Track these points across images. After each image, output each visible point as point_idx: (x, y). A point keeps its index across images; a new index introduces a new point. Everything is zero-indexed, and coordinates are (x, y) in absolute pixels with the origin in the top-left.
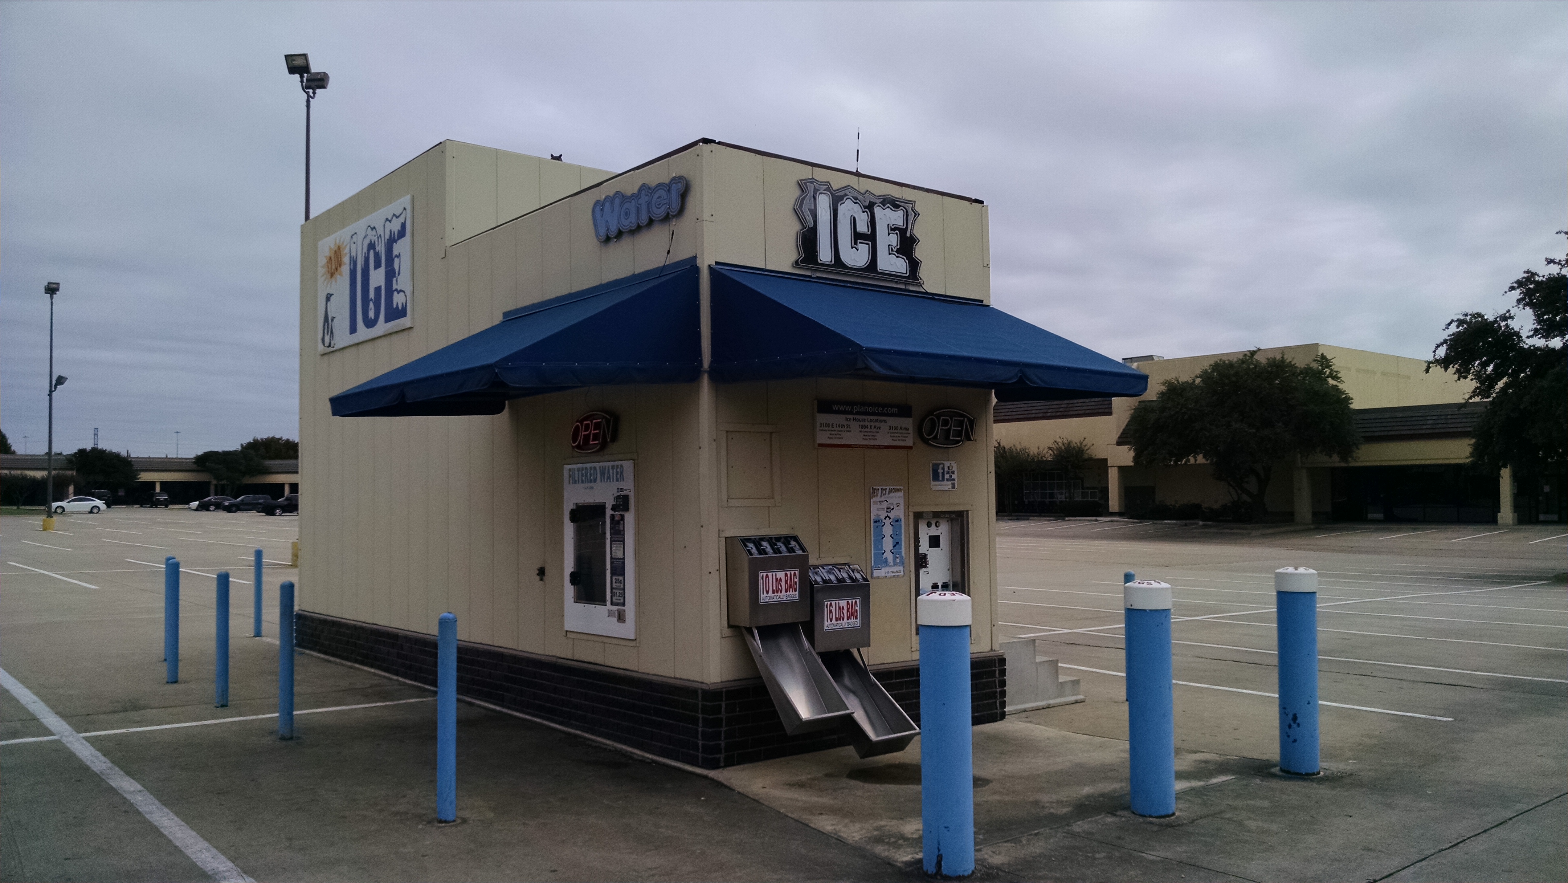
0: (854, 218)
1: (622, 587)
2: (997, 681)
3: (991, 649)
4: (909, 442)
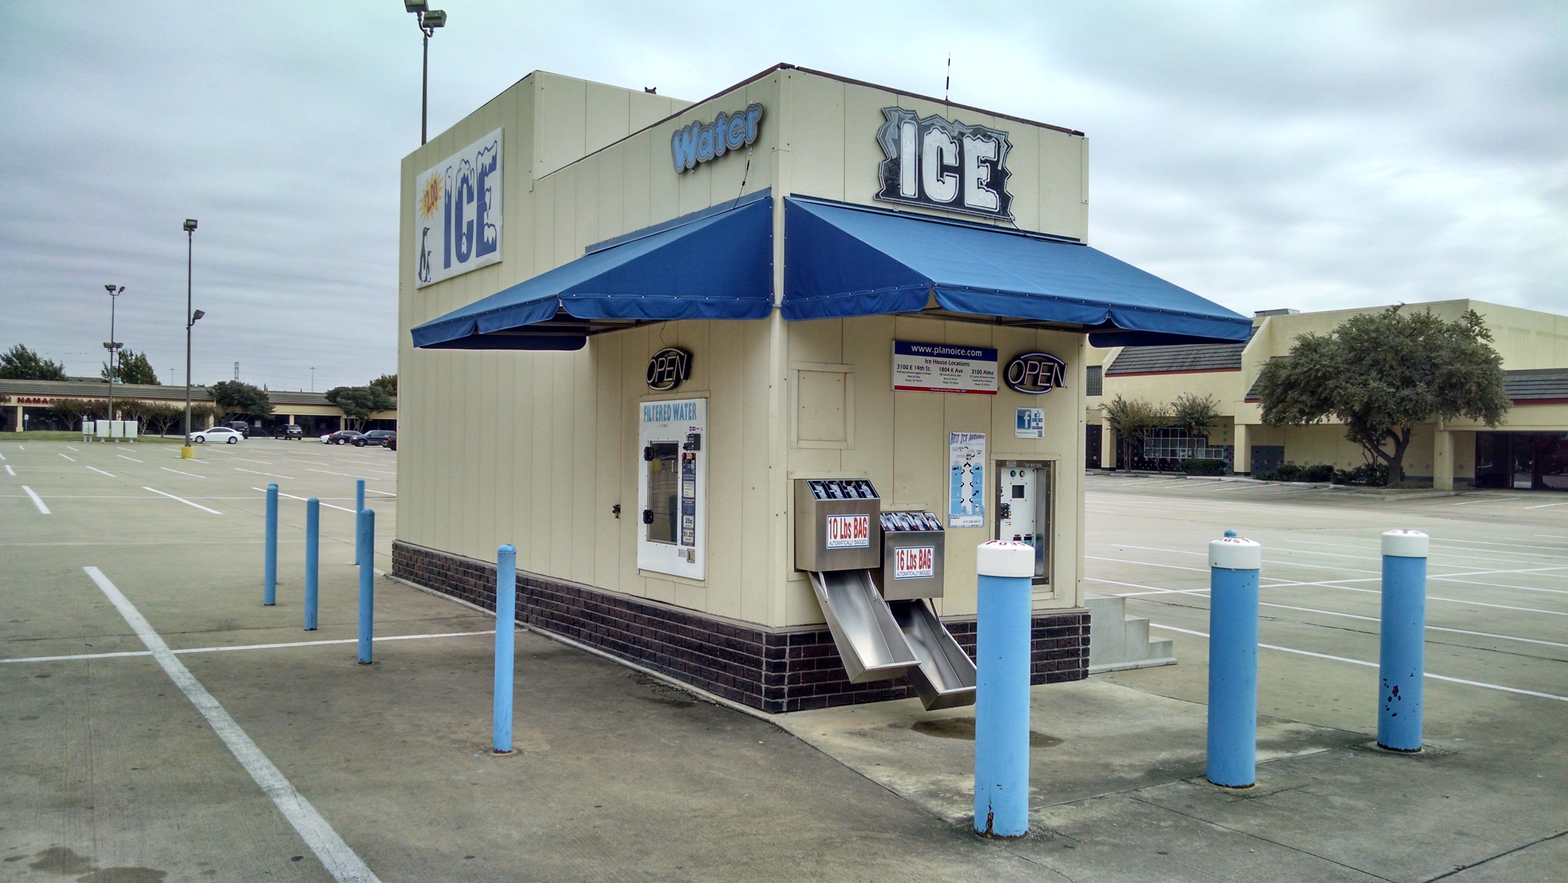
0: (941, 149)
1: (692, 526)
2: (1080, 640)
3: (1076, 606)
4: (993, 387)
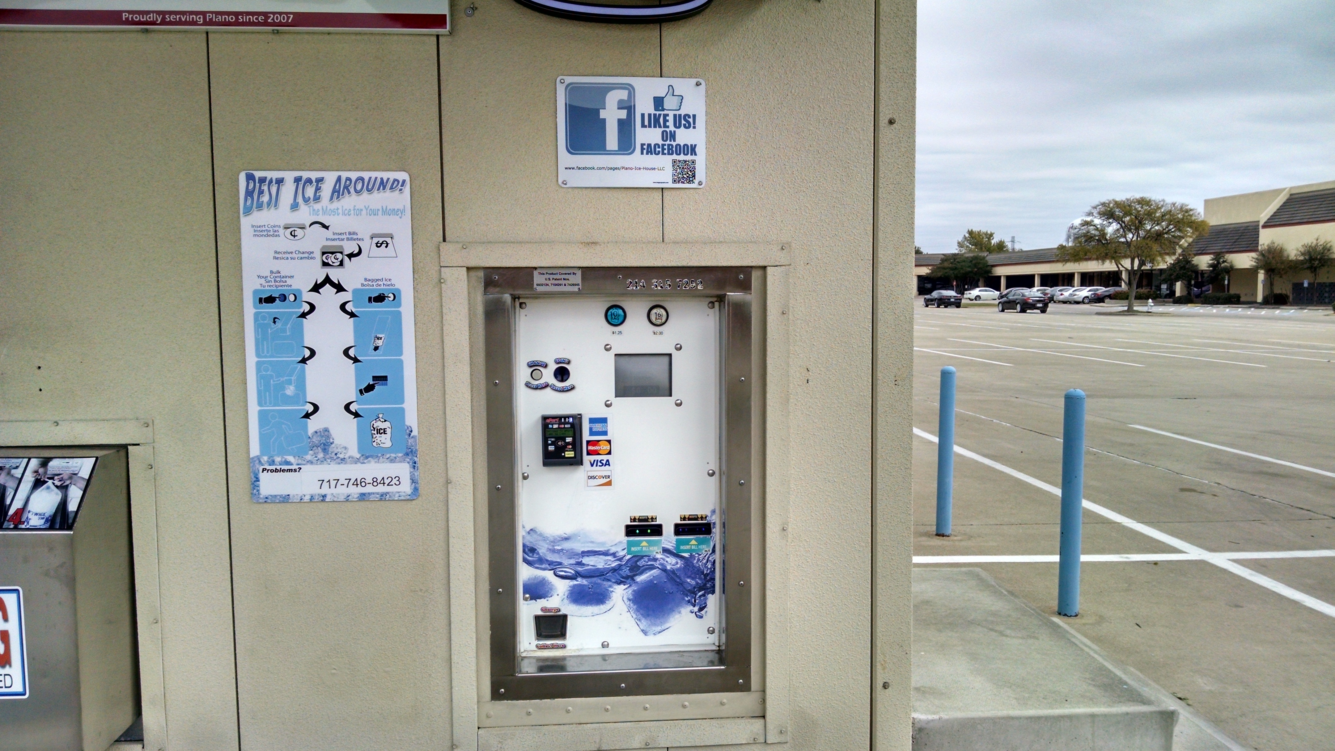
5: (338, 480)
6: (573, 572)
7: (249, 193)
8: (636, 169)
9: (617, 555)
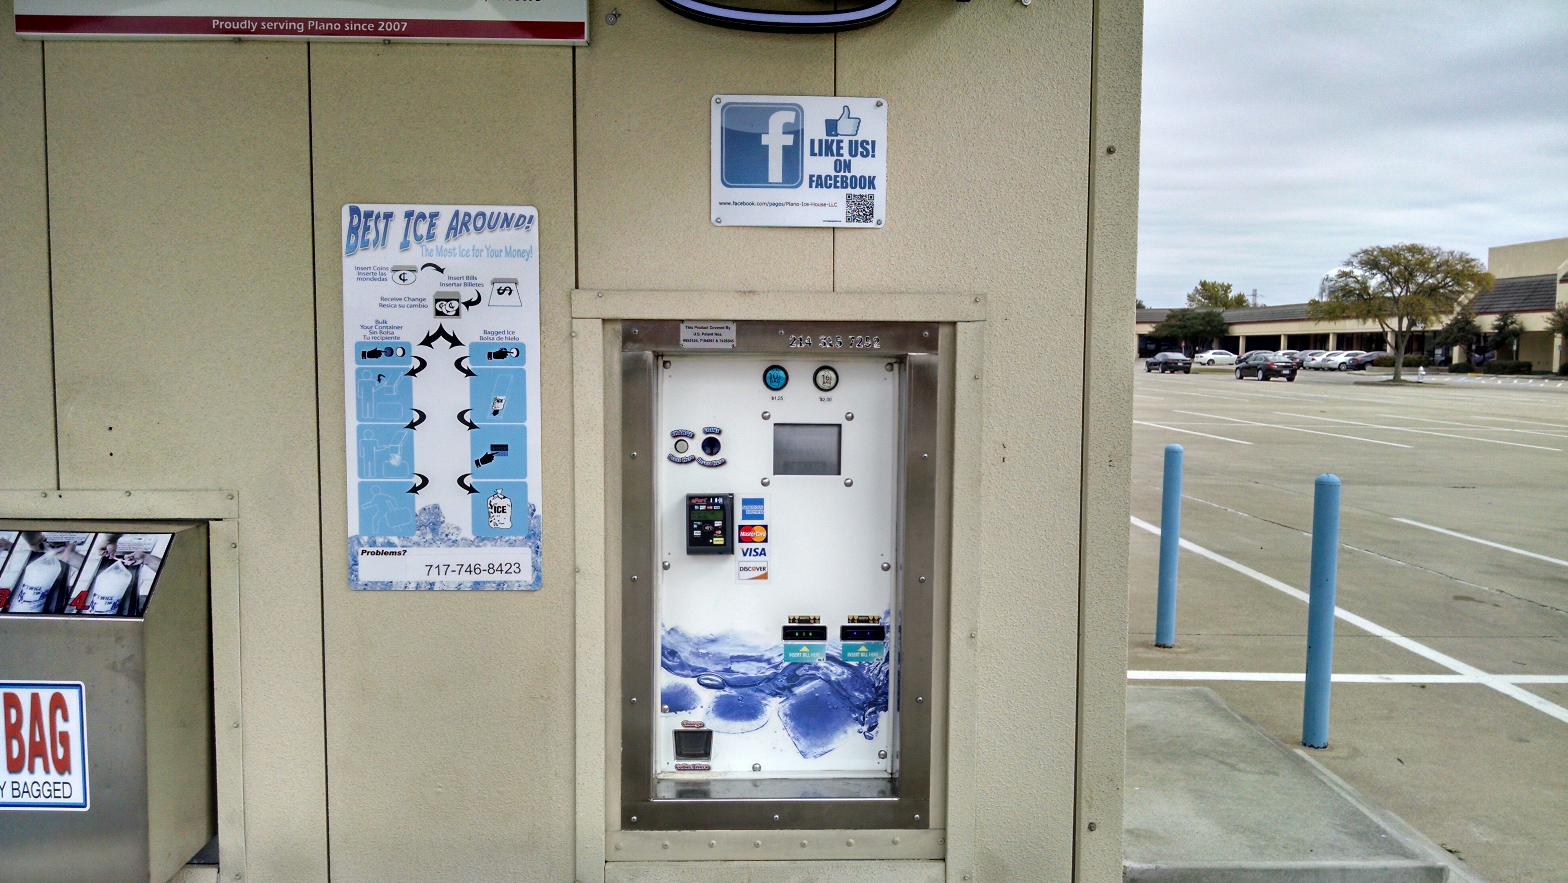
5: (449, 566)
6: (720, 680)
7: (353, 230)
8: (803, 204)
9: (772, 661)
